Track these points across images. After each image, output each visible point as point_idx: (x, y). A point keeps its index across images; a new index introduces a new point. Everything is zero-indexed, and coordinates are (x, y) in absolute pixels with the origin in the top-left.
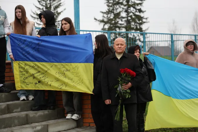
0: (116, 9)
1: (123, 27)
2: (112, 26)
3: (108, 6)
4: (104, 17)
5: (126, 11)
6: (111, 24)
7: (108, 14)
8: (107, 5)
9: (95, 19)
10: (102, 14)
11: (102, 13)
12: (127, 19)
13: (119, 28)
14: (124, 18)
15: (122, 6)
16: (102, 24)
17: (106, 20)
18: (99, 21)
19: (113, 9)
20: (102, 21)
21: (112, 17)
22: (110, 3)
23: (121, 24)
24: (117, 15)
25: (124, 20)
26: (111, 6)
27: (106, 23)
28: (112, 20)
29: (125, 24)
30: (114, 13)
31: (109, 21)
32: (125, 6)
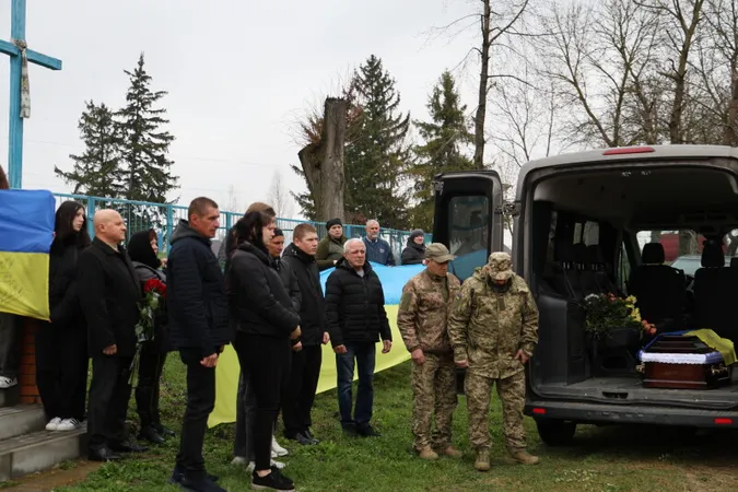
0: (108, 152)
1: (122, 193)
2: (96, 188)
3: (89, 144)
4: (77, 166)
5: (130, 159)
6: (94, 185)
7: (89, 162)
8: (87, 142)
9: (57, 170)
10: (74, 162)
11: (75, 158)
12: (133, 176)
13: (113, 194)
14: (125, 173)
15: (122, 148)
16: (74, 183)
17: (82, 174)
18: (65, 175)
19: (101, 152)
20: (74, 177)
21: (96, 170)
22: (94, 138)
23: (116, 186)
24: (110, 166)
25: (124, 177)
26: (96, 145)
27: (81, 181)
28: (97, 175)
29: (127, 187)
30: (102, 160)
31: (89, 178)
32: (128, 147)
